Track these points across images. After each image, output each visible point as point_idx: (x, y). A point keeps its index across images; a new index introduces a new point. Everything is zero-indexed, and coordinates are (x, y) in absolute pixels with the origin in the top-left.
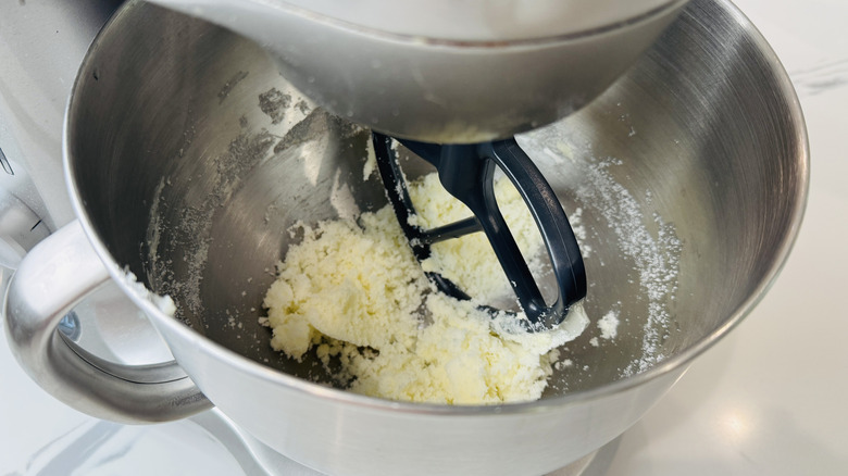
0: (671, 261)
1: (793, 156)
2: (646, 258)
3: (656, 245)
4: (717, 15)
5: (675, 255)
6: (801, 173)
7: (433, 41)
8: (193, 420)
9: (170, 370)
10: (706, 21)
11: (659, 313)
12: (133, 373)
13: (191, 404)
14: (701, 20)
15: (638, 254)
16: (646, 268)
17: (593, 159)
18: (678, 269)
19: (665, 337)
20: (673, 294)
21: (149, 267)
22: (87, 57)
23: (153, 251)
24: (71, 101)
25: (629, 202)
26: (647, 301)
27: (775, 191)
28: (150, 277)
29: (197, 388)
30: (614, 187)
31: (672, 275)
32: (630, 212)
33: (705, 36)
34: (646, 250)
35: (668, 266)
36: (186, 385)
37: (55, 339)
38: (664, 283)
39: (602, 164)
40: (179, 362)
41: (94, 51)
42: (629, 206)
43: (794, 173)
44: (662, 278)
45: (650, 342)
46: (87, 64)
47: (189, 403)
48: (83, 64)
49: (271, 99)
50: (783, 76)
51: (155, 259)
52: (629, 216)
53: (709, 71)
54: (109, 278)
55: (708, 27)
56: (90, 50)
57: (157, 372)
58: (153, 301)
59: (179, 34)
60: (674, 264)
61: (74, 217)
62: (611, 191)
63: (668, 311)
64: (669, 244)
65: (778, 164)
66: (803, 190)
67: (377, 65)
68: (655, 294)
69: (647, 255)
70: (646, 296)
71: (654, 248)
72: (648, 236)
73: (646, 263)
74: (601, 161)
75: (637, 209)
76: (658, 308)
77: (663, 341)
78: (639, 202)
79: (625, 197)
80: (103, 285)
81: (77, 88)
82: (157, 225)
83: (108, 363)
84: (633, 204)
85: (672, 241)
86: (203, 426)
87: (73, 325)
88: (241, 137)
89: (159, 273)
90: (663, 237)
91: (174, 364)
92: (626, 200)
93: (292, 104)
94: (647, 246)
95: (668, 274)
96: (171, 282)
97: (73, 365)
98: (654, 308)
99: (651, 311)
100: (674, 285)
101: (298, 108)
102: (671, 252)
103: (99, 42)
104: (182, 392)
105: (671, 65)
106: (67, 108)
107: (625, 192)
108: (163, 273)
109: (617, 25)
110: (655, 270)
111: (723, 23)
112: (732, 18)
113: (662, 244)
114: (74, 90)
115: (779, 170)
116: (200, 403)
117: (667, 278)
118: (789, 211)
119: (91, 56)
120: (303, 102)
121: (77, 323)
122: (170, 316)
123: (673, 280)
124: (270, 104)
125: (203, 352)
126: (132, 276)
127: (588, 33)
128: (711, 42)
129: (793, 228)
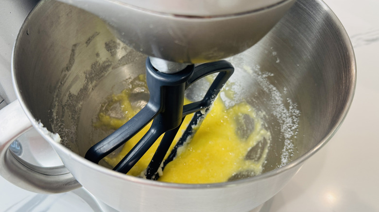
0: (295, 120)
1: (349, 70)
2: (284, 119)
3: (288, 113)
4: (316, 6)
5: (297, 117)
6: (352, 79)
7: (177, 15)
8: (74, 192)
9: (62, 169)
10: (311, 9)
11: (289, 144)
12: (44, 170)
13: (71, 185)
14: (309, 9)
15: (280, 117)
16: (283, 124)
17: (260, 73)
18: (298, 124)
19: (292, 155)
20: (296, 136)
21: (52, 121)
22: (23, 24)
23: (55, 114)
24: (16, 44)
25: (276, 93)
26: (284, 139)
27: (341, 87)
28: (53, 126)
29: (74, 177)
30: (269, 86)
31: (296, 127)
32: (277, 98)
33: (310, 16)
34: (284, 115)
35: (293, 123)
36: (69, 176)
37: (7, 154)
38: (292, 130)
39: (264, 76)
40: (66, 166)
41: (27, 22)
42: (276, 95)
43: (349, 79)
44: (291, 128)
45: (285, 158)
46: (23, 27)
47: (71, 184)
48: (22, 28)
49: (111, 45)
50: (345, 34)
51: (55, 118)
52: (276, 100)
53: (312, 32)
54: (32, 126)
55: (312, 12)
56: (25, 22)
57: (57, 170)
58: (50, 136)
59: (67, 14)
60: (296, 122)
61: (16, 98)
62: (268, 88)
63: (293, 143)
64: (294, 112)
65: (343, 75)
66: (353, 87)
67: (151, 26)
68: (287, 136)
69: (284, 117)
70: (283, 137)
71: (287, 114)
72: (285, 109)
73: (284, 121)
74: (263, 74)
75: (280, 96)
76: (289, 142)
77: (291, 157)
78: (281, 93)
79: (274, 91)
80: (29, 129)
81: (19, 39)
82: (56, 102)
83: (33, 166)
84: (278, 94)
85: (296, 111)
86: (79, 196)
87: (19, 148)
88: (97, 62)
89: (57, 124)
90: (292, 109)
91: (64, 167)
92: (275, 92)
93: (120, 47)
94: (284, 113)
95: (293, 126)
96: (63, 128)
97: (17, 166)
98: (287, 142)
99: (286, 144)
100: (296, 131)
101: (123, 49)
102: (295, 116)
103: (29, 18)
104: (68, 179)
105: (295, 29)
106: (14, 48)
107: (274, 89)
108: (59, 124)
109: (262, 9)
110: (288, 125)
111: (318, 10)
112: (322, 8)
113: (291, 113)
114: (17, 40)
115: (343, 77)
116: (76, 185)
117: (293, 128)
118: (346, 96)
119: (25, 24)
120: (125, 46)
121: (21, 148)
122: (58, 143)
123: (296, 129)
124: (110, 47)
125: (73, 159)
126: (41, 125)
127: (249, 12)
128: (313, 19)
129: (348, 104)
